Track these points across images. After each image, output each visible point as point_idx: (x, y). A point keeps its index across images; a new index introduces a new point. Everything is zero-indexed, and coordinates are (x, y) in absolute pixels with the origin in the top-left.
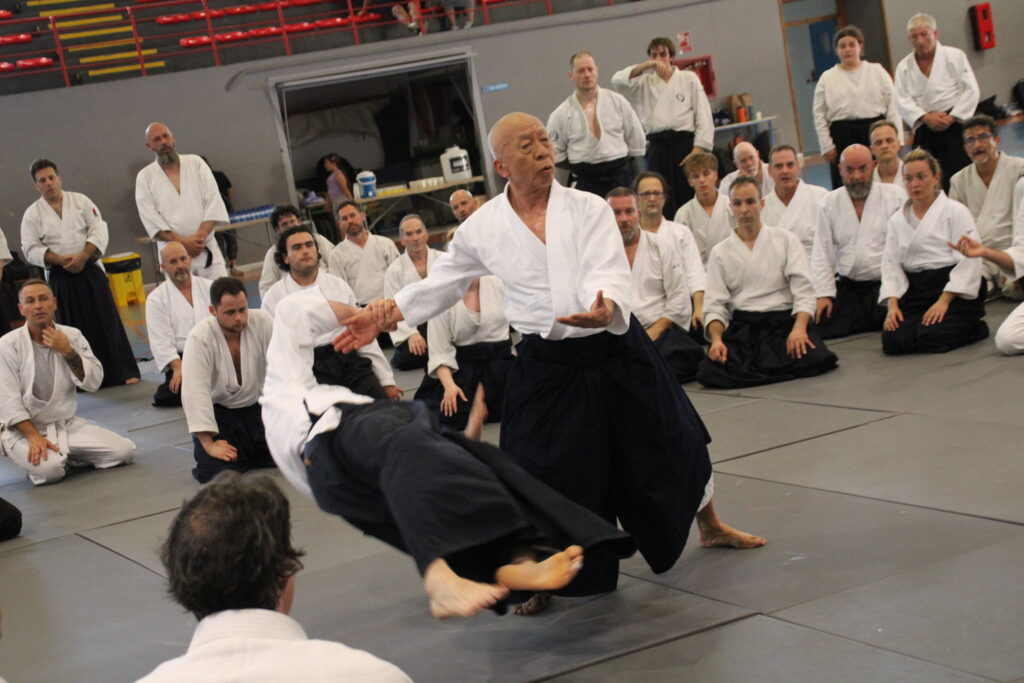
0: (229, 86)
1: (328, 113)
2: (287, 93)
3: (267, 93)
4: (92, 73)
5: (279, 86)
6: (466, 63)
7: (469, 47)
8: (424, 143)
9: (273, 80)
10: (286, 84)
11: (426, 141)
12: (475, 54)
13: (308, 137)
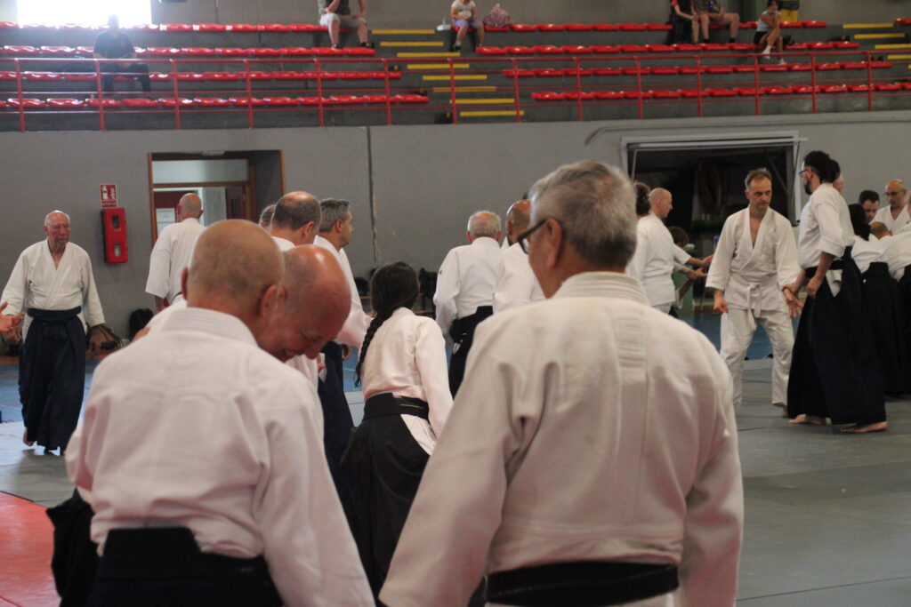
0: (587, 142)
2: (638, 153)
3: (619, 151)
4: (463, 114)
5: (631, 147)
6: (792, 148)
7: (797, 132)
8: (706, 218)
9: (628, 139)
10: (642, 145)
11: (708, 216)
12: (805, 139)
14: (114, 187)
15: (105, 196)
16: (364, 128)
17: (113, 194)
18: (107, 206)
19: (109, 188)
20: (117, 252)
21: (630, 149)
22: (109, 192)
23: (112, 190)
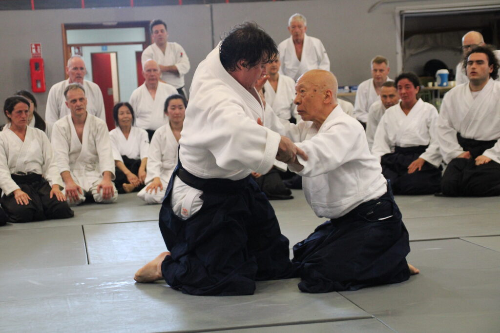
0: (370, 11)
1: (439, 35)
2: (406, 18)
3: (394, 17)
5: (402, 13)
9: (399, 8)
10: (406, 12)
13: (423, 49)
14: (39, 45)
15: (34, 51)
16: (208, 6)
17: (39, 50)
18: (35, 57)
19: (36, 45)
20: (39, 85)
21: (401, 15)
22: (36, 49)
23: (38, 47)
